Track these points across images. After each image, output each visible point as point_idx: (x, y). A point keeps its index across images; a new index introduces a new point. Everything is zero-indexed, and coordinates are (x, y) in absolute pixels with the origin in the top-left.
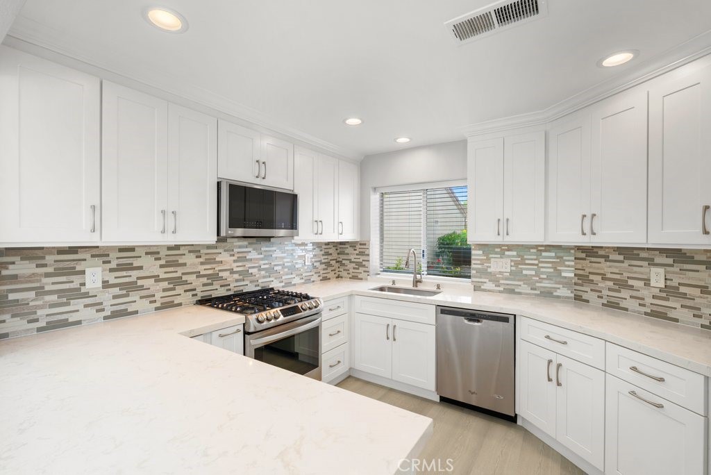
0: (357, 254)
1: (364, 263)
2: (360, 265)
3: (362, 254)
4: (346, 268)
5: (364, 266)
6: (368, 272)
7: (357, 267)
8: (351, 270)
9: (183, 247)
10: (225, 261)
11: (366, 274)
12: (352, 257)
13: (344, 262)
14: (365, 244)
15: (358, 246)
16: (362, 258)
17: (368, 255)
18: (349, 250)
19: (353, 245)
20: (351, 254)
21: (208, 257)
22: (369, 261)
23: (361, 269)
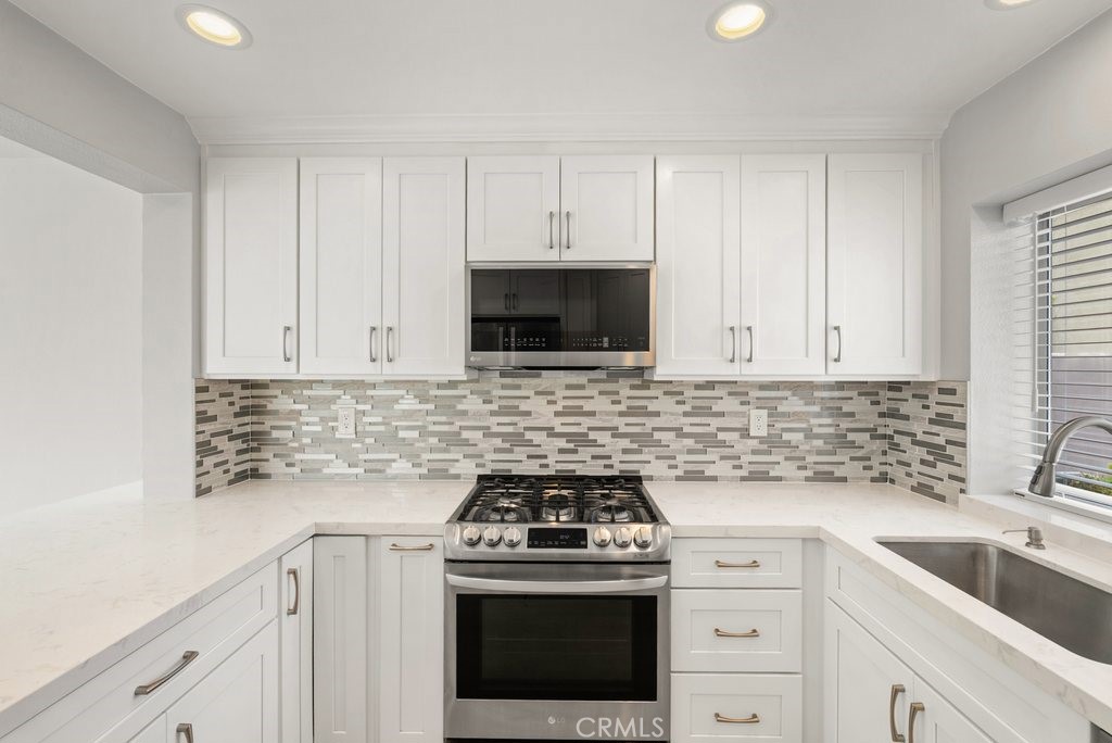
0: (931, 421)
1: (950, 450)
2: (938, 453)
3: (942, 420)
4: (904, 457)
5: (949, 459)
6: (962, 480)
7: (931, 458)
8: (916, 467)
9: (463, 385)
10: (537, 413)
11: (957, 485)
12: (918, 429)
13: (897, 439)
14: (953, 392)
15: (935, 397)
16: (944, 434)
17: (963, 426)
18: (910, 407)
19: (919, 390)
20: (916, 418)
21: (504, 403)
22: (963, 445)
23: (943, 469)
